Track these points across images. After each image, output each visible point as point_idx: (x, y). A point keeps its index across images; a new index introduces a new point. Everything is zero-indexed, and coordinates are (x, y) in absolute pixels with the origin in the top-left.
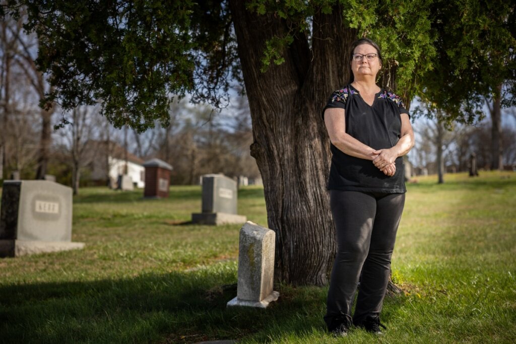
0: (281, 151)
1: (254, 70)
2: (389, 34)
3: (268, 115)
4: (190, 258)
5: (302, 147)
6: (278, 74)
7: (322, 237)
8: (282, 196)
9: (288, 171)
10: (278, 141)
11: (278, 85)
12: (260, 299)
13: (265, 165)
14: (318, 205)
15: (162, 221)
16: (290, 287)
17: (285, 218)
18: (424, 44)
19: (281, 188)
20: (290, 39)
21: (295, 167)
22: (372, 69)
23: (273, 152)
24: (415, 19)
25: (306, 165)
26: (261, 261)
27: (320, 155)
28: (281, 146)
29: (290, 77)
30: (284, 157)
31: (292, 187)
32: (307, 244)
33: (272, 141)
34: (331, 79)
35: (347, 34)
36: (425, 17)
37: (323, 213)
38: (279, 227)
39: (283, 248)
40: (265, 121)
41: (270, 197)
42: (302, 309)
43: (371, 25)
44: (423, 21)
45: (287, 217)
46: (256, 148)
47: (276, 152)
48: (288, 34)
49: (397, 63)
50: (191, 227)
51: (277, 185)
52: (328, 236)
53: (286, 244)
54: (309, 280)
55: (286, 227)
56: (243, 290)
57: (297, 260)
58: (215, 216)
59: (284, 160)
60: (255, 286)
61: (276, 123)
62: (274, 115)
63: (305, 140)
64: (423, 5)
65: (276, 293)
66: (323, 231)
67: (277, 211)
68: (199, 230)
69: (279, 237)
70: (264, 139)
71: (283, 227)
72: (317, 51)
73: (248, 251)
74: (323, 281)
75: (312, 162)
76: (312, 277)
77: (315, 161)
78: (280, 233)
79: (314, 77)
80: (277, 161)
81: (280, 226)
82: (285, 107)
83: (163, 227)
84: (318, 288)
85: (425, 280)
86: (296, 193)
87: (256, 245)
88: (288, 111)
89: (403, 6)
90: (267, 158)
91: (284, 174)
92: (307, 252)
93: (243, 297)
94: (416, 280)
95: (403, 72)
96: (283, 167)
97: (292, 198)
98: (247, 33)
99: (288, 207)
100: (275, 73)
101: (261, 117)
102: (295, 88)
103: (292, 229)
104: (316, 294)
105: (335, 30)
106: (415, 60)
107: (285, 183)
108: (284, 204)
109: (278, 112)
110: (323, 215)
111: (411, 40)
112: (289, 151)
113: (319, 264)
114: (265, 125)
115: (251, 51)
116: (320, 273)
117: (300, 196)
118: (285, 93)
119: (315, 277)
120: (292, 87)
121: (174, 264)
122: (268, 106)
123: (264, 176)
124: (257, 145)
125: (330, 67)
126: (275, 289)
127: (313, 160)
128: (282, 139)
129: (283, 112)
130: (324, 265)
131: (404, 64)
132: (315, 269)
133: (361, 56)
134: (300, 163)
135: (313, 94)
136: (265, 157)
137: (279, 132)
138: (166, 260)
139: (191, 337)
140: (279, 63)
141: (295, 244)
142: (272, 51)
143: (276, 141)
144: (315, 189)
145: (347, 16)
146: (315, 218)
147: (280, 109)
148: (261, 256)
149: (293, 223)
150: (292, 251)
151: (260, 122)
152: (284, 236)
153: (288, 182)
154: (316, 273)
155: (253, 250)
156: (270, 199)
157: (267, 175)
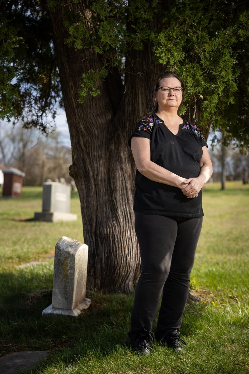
0: (96, 172)
1: (73, 100)
2: (194, 71)
3: (85, 141)
4: (24, 255)
5: (114, 169)
6: (94, 104)
7: (130, 249)
8: (96, 212)
9: (102, 191)
10: (93, 163)
11: (94, 114)
12: (73, 308)
13: (82, 184)
14: (127, 221)
15: (11, 217)
16: (101, 295)
17: (98, 232)
18: (226, 80)
19: (95, 205)
20: (105, 72)
21: (108, 187)
22: (178, 101)
23: (89, 174)
24: (219, 56)
25: (117, 185)
26: (74, 273)
27: (129, 177)
28: (96, 168)
29: (104, 107)
30: (98, 178)
31: (105, 205)
32: (116, 256)
33: (88, 163)
34: (141, 110)
35: (155, 70)
36: (228, 55)
37: (131, 228)
38: (93, 240)
39: (96, 258)
40: (82, 145)
41: (85, 213)
42: (109, 319)
43: (179, 61)
44: (227, 58)
45: (99, 231)
46: (75, 169)
47: (91, 174)
48: (103, 68)
49: (202, 96)
50: (33, 223)
51: (92, 203)
52: (135, 249)
53: (98, 255)
54: (118, 288)
55: (99, 240)
56: (57, 299)
57: (108, 269)
58: (52, 215)
59: (98, 180)
60: (68, 296)
61: (91, 148)
62: (90, 141)
63: (117, 163)
64: (227, 43)
65: (89, 300)
66: (131, 245)
67: (91, 225)
68: (39, 226)
69: (92, 248)
70: (81, 161)
71: (96, 240)
72: (128, 85)
73: (62, 264)
74: (130, 288)
75: (123, 183)
76: (120, 285)
77: (125, 182)
78: (93, 245)
79: (126, 108)
80: (92, 181)
81: (94, 238)
82: (100, 134)
83: (11, 223)
84: (125, 296)
85: (218, 285)
86: (108, 210)
87: (69, 259)
88: (102, 137)
89: (208, 44)
90: (84, 178)
91: (98, 193)
92: (116, 263)
93: (57, 306)
94: (210, 285)
95: (208, 105)
96: (97, 187)
97: (104, 215)
98: (67, 67)
99: (101, 222)
100: (91, 104)
101: (79, 142)
102: (109, 117)
103: (104, 241)
104: (123, 303)
105: (145, 66)
106: (218, 94)
107: (99, 201)
108: (98, 219)
109: (94, 138)
110: (131, 230)
111: (214, 76)
112: (103, 172)
113: (127, 273)
114: (82, 149)
115: (71, 84)
116: (127, 281)
117: (112, 214)
118: (100, 122)
119: (123, 285)
120: (107, 117)
121: (10, 261)
122: (85, 133)
123: (81, 194)
124: (75, 166)
125: (140, 99)
126: (87, 296)
127: (124, 181)
128: (97, 162)
129: (98, 138)
130: (131, 274)
131: (209, 98)
132: (124, 278)
133: (169, 89)
134: (112, 183)
135: (125, 123)
136: (82, 177)
137: (95, 156)
138: (4, 256)
139: (5, 347)
140: (95, 95)
141: (107, 255)
142: (88, 83)
143: (91, 164)
144: (124, 207)
145: (157, 52)
146: (125, 233)
147: (95, 136)
148: (74, 269)
149: (105, 237)
150: (103, 261)
151: (78, 147)
152: (97, 248)
153: (101, 200)
154: (124, 282)
155: (67, 263)
156: (86, 215)
157: (83, 193)
